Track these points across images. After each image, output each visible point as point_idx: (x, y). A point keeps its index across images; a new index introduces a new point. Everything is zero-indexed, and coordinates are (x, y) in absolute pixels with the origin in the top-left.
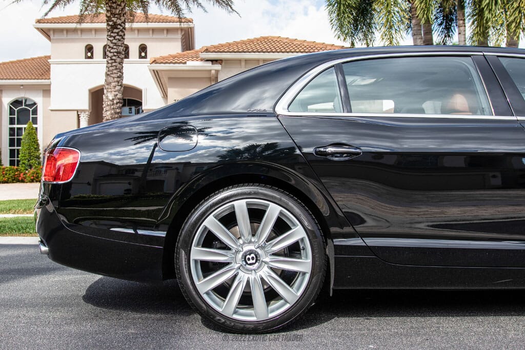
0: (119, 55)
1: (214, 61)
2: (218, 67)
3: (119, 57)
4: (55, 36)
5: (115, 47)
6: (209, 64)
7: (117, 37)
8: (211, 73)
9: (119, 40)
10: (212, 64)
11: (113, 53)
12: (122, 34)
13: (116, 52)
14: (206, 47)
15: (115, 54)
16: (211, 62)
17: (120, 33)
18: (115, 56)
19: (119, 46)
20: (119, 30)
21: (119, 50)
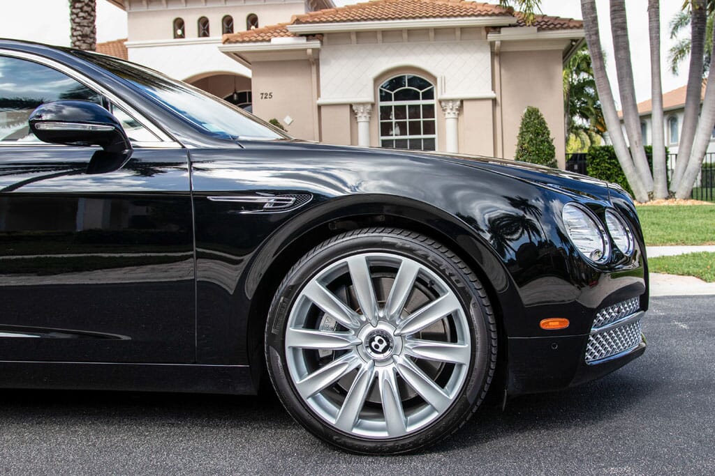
0: (84, 39)
1: (309, 36)
2: (316, 44)
3: (84, 42)
4: (132, 9)
5: (78, 28)
6: (303, 40)
7: (81, 14)
8: (306, 53)
9: (84, 18)
10: (307, 40)
11: (76, 36)
12: (89, 9)
13: (80, 35)
14: (297, 16)
15: (79, 38)
16: (305, 38)
17: (86, 8)
18: (79, 40)
19: (85, 26)
20: (83, 4)
21: (84, 32)
